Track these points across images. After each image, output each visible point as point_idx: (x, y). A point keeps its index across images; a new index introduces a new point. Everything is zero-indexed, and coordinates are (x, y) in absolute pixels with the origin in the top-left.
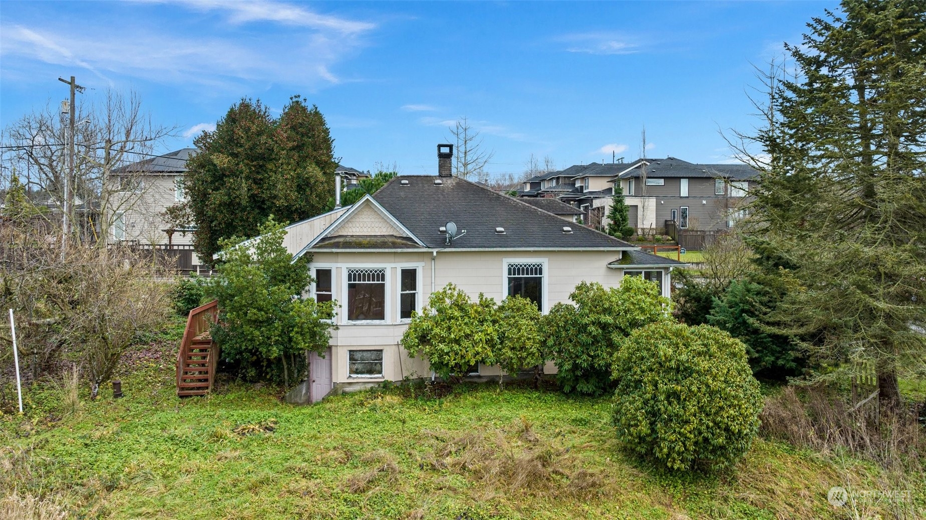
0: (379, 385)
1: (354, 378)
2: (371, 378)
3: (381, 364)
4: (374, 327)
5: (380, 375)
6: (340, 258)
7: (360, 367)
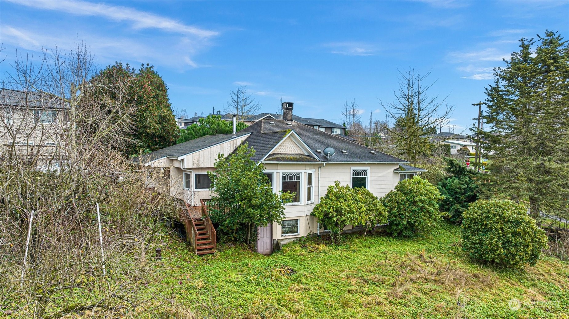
0: (297, 239)
1: (284, 236)
2: (293, 236)
3: (297, 227)
4: (295, 206)
5: (297, 234)
6: (279, 167)
7: (286, 229)
